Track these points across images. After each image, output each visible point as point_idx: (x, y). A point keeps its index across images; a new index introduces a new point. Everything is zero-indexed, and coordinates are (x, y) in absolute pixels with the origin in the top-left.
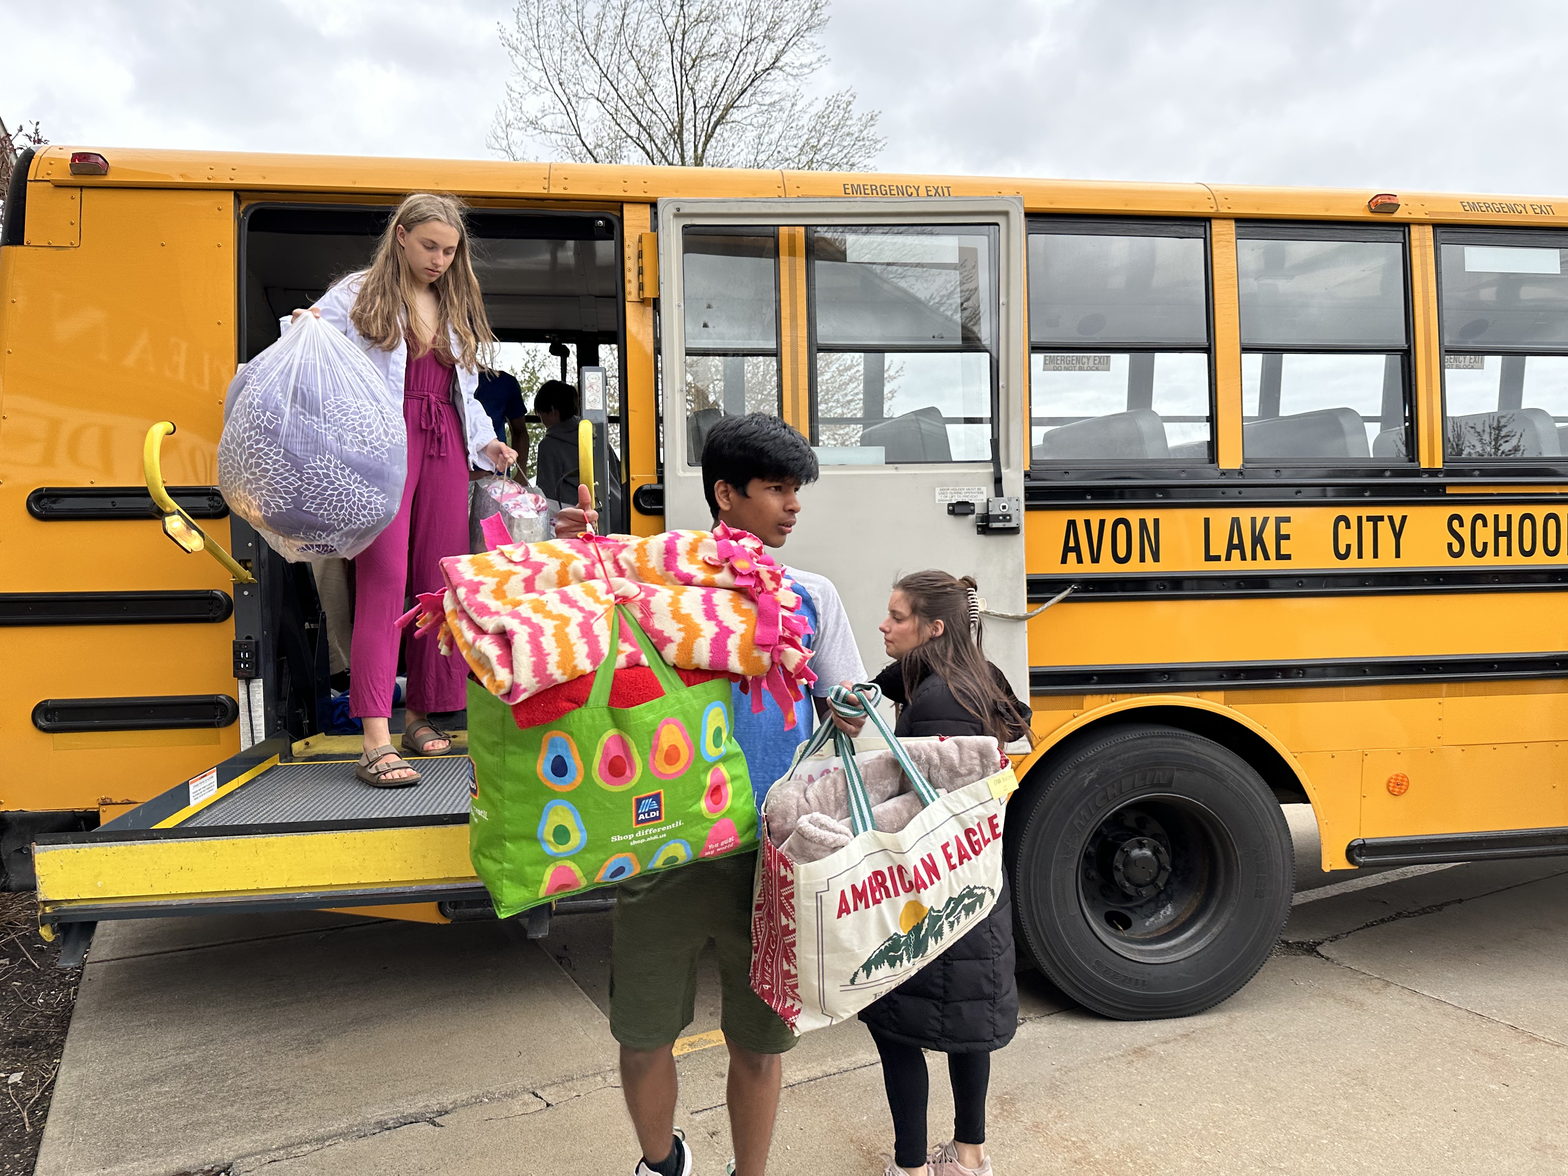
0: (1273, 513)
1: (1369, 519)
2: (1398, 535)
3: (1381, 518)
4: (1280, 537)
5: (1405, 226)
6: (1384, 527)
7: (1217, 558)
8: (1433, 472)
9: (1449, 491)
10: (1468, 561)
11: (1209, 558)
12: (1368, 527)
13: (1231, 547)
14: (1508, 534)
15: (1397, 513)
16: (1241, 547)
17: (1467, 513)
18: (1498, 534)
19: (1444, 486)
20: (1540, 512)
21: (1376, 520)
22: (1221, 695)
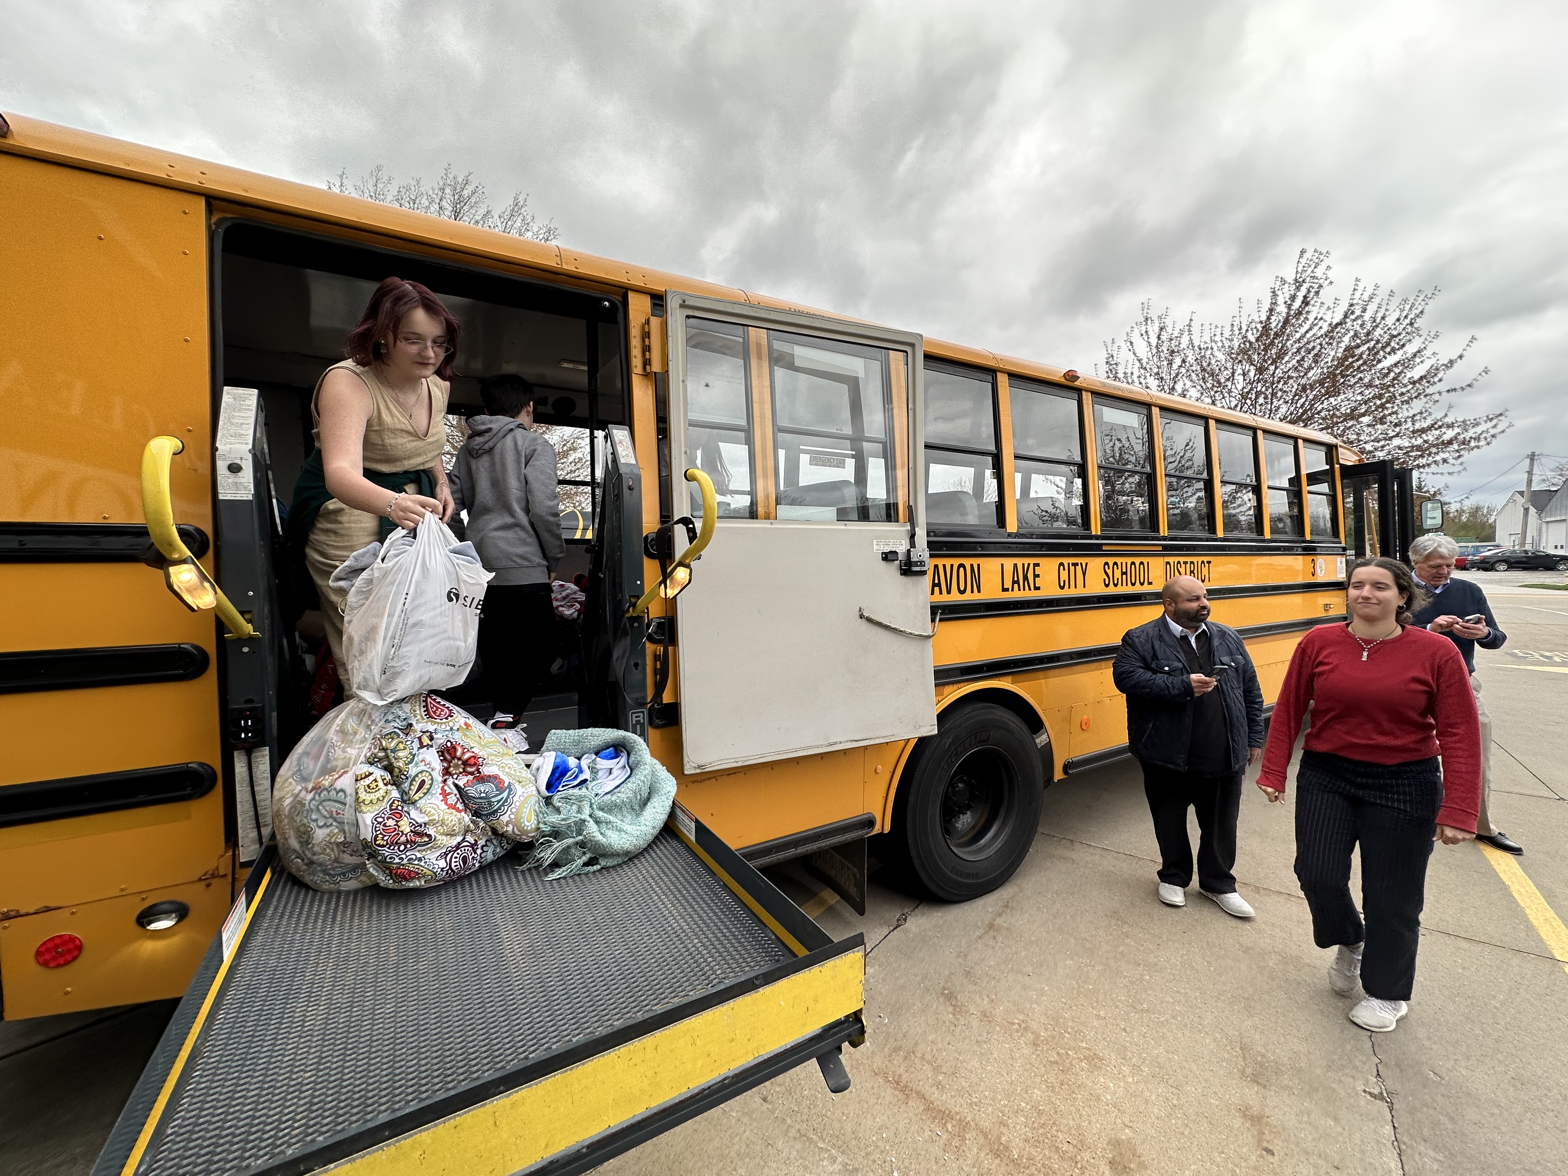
0: (1032, 561)
1: (1073, 564)
2: (1084, 574)
3: (1077, 564)
4: (1036, 576)
5: (1079, 391)
6: (1079, 568)
7: (1007, 590)
8: (1097, 537)
9: (1104, 548)
10: (1112, 590)
11: (1005, 590)
12: (1072, 568)
13: (1014, 582)
14: (1126, 573)
15: (1083, 560)
16: (1018, 582)
17: (1111, 561)
18: (1123, 573)
19: (1102, 544)
20: (1137, 560)
21: (1075, 565)
22: (1010, 678)
